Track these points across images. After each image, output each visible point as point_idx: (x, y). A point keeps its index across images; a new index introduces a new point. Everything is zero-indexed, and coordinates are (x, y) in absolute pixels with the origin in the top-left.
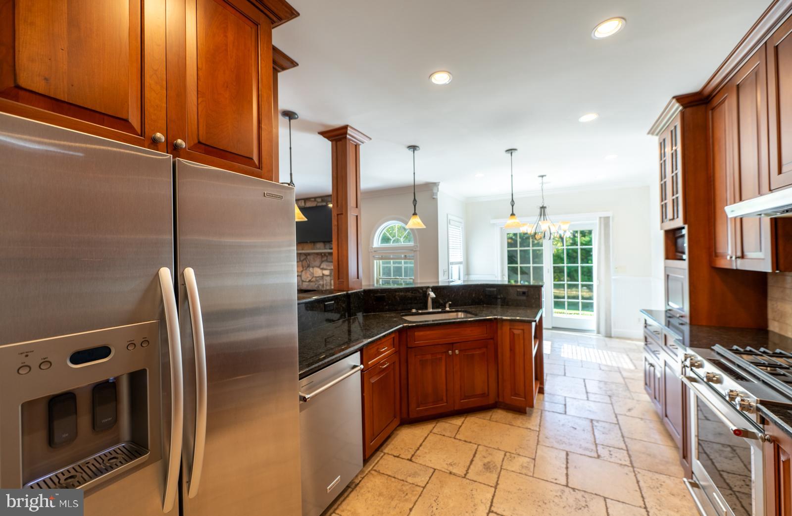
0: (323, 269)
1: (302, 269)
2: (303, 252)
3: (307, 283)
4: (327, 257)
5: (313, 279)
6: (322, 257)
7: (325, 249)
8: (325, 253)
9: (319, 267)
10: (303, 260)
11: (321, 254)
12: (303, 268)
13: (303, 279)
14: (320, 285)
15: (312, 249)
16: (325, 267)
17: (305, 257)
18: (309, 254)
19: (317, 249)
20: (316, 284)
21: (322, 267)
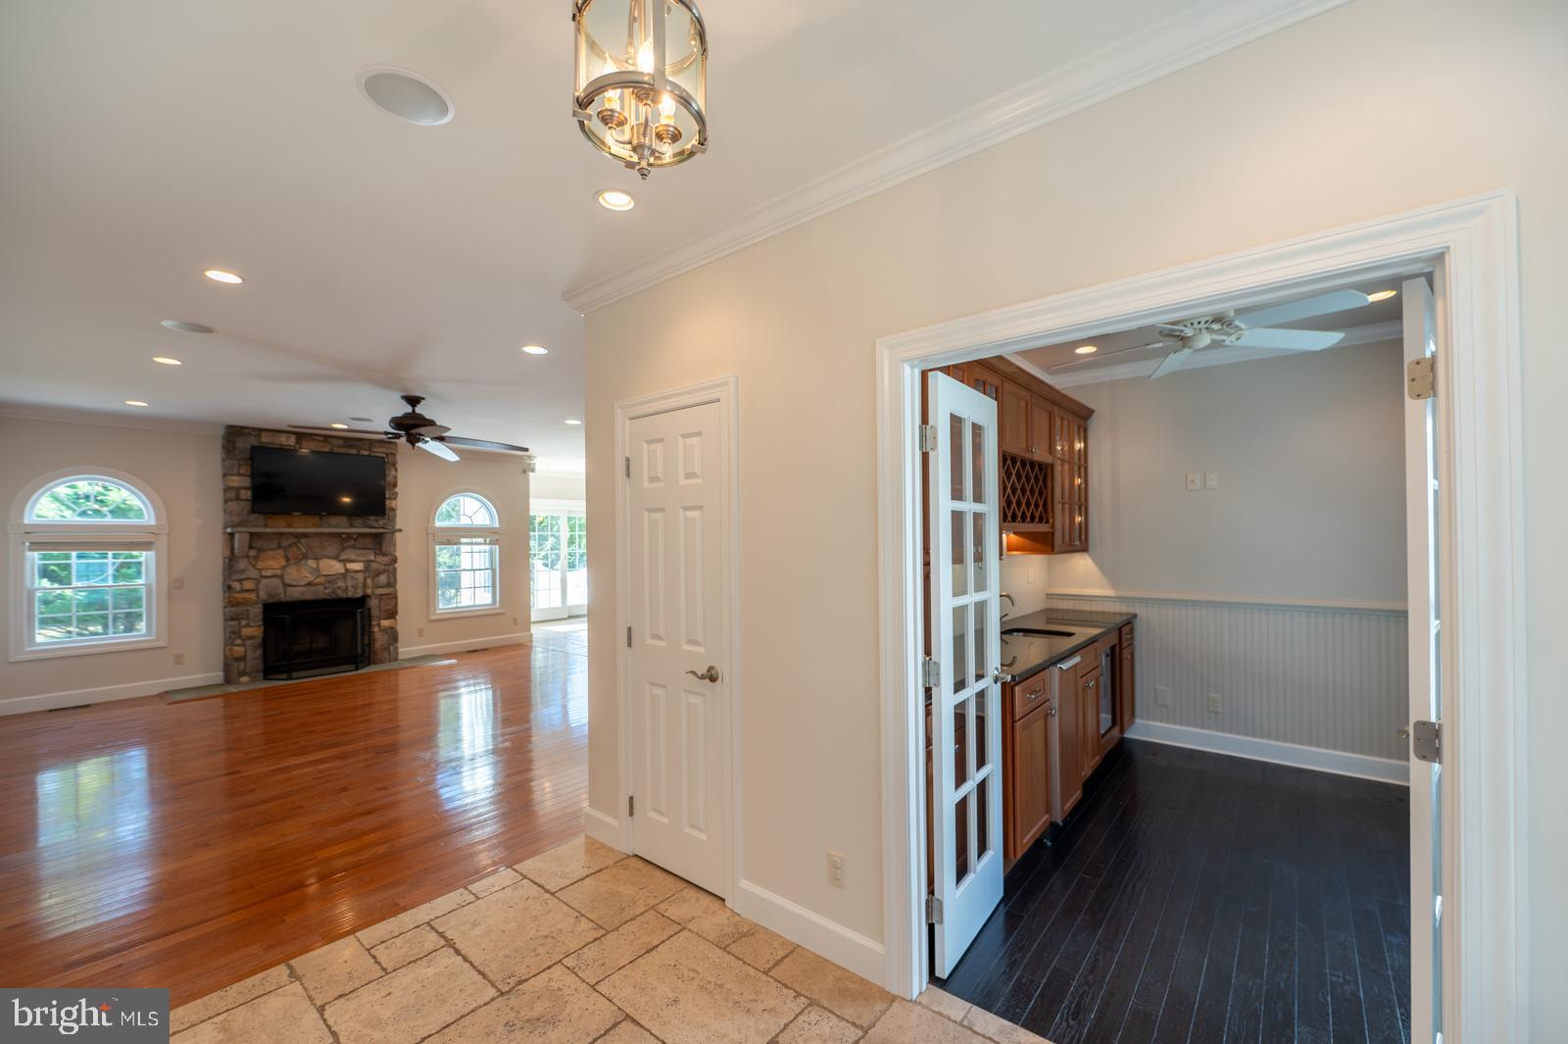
0: (345, 561)
1: (285, 563)
2: (291, 530)
3: (302, 588)
4: (355, 540)
5: (319, 580)
6: (344, 540)
7: (352, 526)
8: (349, 536)
9: (336, 558)
10: (290, 546)
11: (339, 535)
12: (288, 559)
13: (288, 580)
14: (339, 588)
15: (315, 526)
16: (353, 557)
17: (295, 540)
18: (305, 535)
19: (330, 526)
20: (326, 588)
21: (341, 558)
